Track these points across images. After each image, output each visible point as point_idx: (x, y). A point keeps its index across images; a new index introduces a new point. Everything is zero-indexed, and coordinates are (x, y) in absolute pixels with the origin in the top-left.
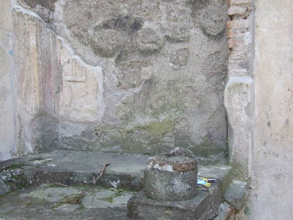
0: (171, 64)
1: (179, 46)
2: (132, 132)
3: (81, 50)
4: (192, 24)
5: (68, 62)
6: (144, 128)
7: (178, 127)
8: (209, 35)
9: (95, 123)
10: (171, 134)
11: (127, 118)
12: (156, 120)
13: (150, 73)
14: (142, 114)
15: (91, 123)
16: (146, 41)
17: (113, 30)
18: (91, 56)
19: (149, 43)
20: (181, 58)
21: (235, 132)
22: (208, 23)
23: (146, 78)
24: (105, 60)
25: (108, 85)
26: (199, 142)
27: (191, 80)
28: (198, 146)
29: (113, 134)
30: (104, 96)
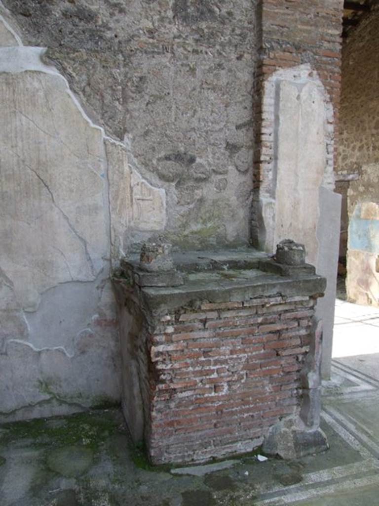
0: (215, 189)
1: (220, 177)
2: (187, 236)
3: (148, 176)
4: (230, 163)
5: (138, 184)
6: (196, 233)
7: (218, 230)
8: (239, 171)
9: (160, 231)
10: (214, 236)
11: (184, 226)
12: (205, 227)
13: (201, 194)
14: (195, 223)
15: (156, 231)
16: (198, 172)
17: (173, 162)
19: (200, 173)
20: (221, 185)
22: (239, 163)
23: (198, 197)
24: (167, 184)
25: (170, 203)
26: (231, 239)
27: (229, 200)
28: (231, 243)
29: (174, 239)
30: (167, 211)
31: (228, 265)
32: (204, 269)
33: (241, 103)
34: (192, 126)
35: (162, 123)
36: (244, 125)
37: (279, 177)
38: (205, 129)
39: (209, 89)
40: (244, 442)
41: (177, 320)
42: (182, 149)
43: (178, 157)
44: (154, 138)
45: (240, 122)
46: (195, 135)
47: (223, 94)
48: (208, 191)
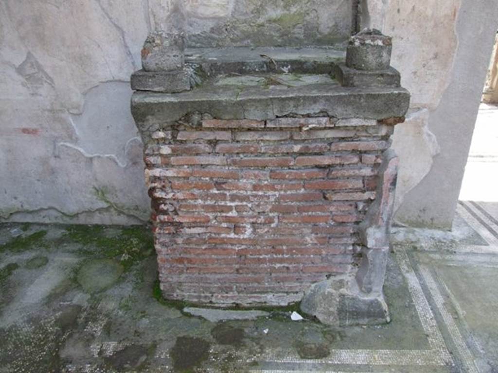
2: (263, 25)
6: (275, 21)
7: (308, 18)
9: (225, 18)
10: (300, 25)
11: (258, 11)
12: (287, 12)
15: (220, 18)
26: (326, 31)
28: (326, 36)
29: (244, 29)
31: (289, 67)
32: (254, 70)
40: (276, 295)
41: (174, 137)
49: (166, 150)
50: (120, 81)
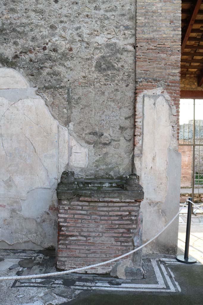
0: (113, 148)
1: (116, 143)
2: (98, 171)
3: (80, 142)
4: (121, 136)
5: (75, 146)
6: (103, 170)
8: (126, 140)
12: (108, 167)
13: (106, 151)
15: (83, 168)
16: (105, 140)
17: (93, 135)
18: (86, 145)
20: (117, 147)
21: (137, 170)
22: (126, 136)
23: (104, 152)
24: (89, 145)
25: (90, 154)
27: (120, 154)
29: (92, 172)
30: (88, 158)
33: (127, 107)
34: (102, 119)
35: (88, 117)
36: (129, 117)
37: (144, 143)
38: (109, 120)
39: (111, 101)
41: (70, 203)
42: (97, 130)
43: (95, 134)
44: (84, 125)
45: (127, 116)
46: (104, 122)
47: (118, 103)
48: (110, 149)
49: (67, 208)
50: (45, 188)
